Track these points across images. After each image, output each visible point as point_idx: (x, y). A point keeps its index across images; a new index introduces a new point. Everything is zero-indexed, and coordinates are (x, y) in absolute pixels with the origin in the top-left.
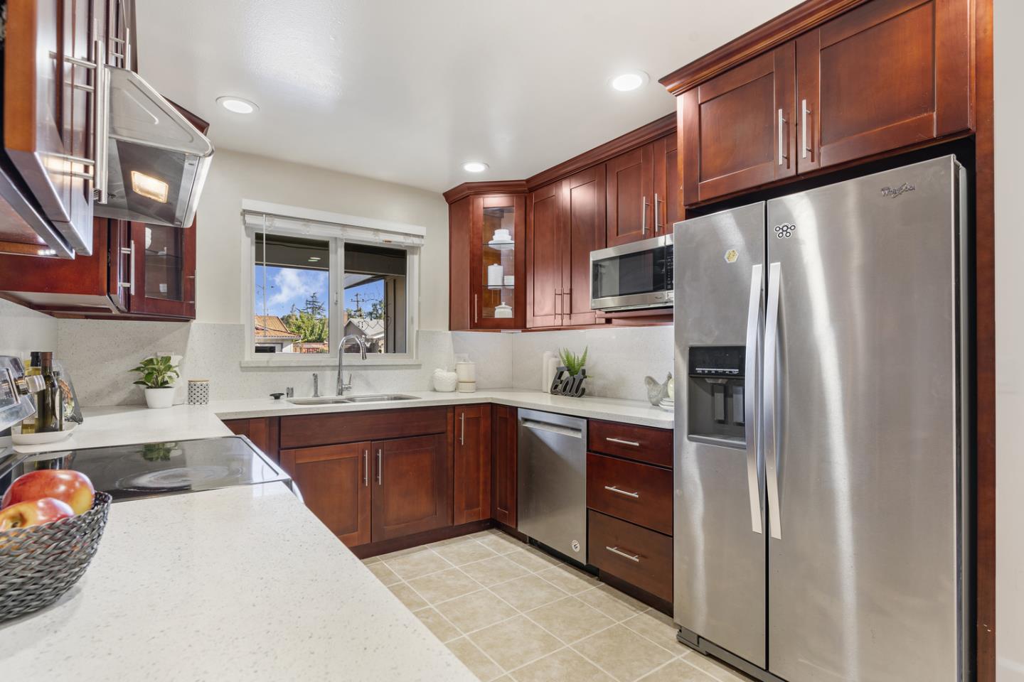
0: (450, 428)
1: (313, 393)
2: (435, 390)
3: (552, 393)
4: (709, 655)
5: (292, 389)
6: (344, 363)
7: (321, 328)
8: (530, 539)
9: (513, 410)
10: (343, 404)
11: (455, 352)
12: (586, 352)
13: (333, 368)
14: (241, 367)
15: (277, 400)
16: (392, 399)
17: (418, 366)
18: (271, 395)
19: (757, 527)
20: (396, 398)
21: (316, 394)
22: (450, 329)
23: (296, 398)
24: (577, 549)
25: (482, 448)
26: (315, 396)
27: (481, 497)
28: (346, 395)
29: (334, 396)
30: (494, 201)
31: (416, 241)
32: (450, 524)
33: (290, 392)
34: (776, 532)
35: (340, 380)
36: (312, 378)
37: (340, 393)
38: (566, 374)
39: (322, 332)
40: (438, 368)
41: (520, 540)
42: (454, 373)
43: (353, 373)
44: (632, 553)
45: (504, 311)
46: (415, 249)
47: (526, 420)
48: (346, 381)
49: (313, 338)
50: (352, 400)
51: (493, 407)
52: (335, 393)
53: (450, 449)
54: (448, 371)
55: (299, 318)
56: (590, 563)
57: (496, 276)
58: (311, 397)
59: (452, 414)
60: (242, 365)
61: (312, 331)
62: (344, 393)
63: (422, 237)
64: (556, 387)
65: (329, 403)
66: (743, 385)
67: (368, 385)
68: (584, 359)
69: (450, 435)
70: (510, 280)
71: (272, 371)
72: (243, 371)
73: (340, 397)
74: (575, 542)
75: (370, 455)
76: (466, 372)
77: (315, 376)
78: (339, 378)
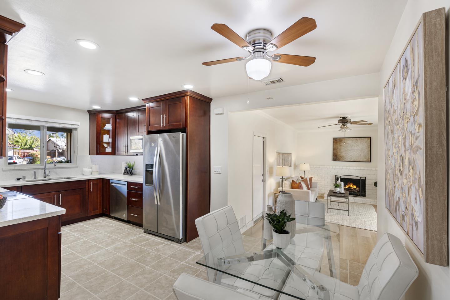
0: (87, 186)
1: (34, 178)
2: (83, 175)
3: (124, 174)
4: (149, 233)
5: (25, 177)
6: (47, 167)
7: (32, 142)
8: (114, 217)
9: (108, 180)
10: (46, 181)
11: (92, 162)
12: (135, 162)
13: (42, 169)
14: (3, 170)
15: (19, 181)
16: (66, 178)
17: (77, 167)
18: (16, 179)
19: (156, 203)
20: (68, 178)
21: (35, 178)
22: (90, 155)
23: (26, 179)
24: (125, 216)
25: (99, 192)
26: (34, 179)
27: (98, 207)
28: (47, 178)
29: (43, 178)
30: (106, 115)
31: (76, 127)
32: (87, 216)
33: (24, 178)
34: (159, 204)
35: (45, 173)
36: (34, 173)
37: (45, 177)
38: (128, 169)
39: (32, 144)
40: (85, 167)
41: (111, 218)
42: (91, 169)
43: (50, 170)
44: (136, 214)
45: (109, 150)
46: (76, 129)
47: (112, 183)
48: (47, 173)
49: (26, 147)
50: (50, 179)
51: (103, 180)
52: (43, 177)
53: (87, 193)
54: (89, 168)
55: (17, 136)
56: (128, 219)
57: (106, 138)
58: (33, 179)
59: (88, 182)
60: (3, 169)
61: (26, 144)
62: (46, 177)
63: (79, 125)
64: (125, 173)
65: (40, 181)
66: (153, 174)
67: (57, 174)
68: (134, 164)
69: (87, 189)
70: (111, 140)
71: (16, 171)
72: (4, 171)
73: (45, 179)
74: (124, 215)
75: (57, 196)
76: (95, 168)
77: (35, 172)
78: (44, 172)
